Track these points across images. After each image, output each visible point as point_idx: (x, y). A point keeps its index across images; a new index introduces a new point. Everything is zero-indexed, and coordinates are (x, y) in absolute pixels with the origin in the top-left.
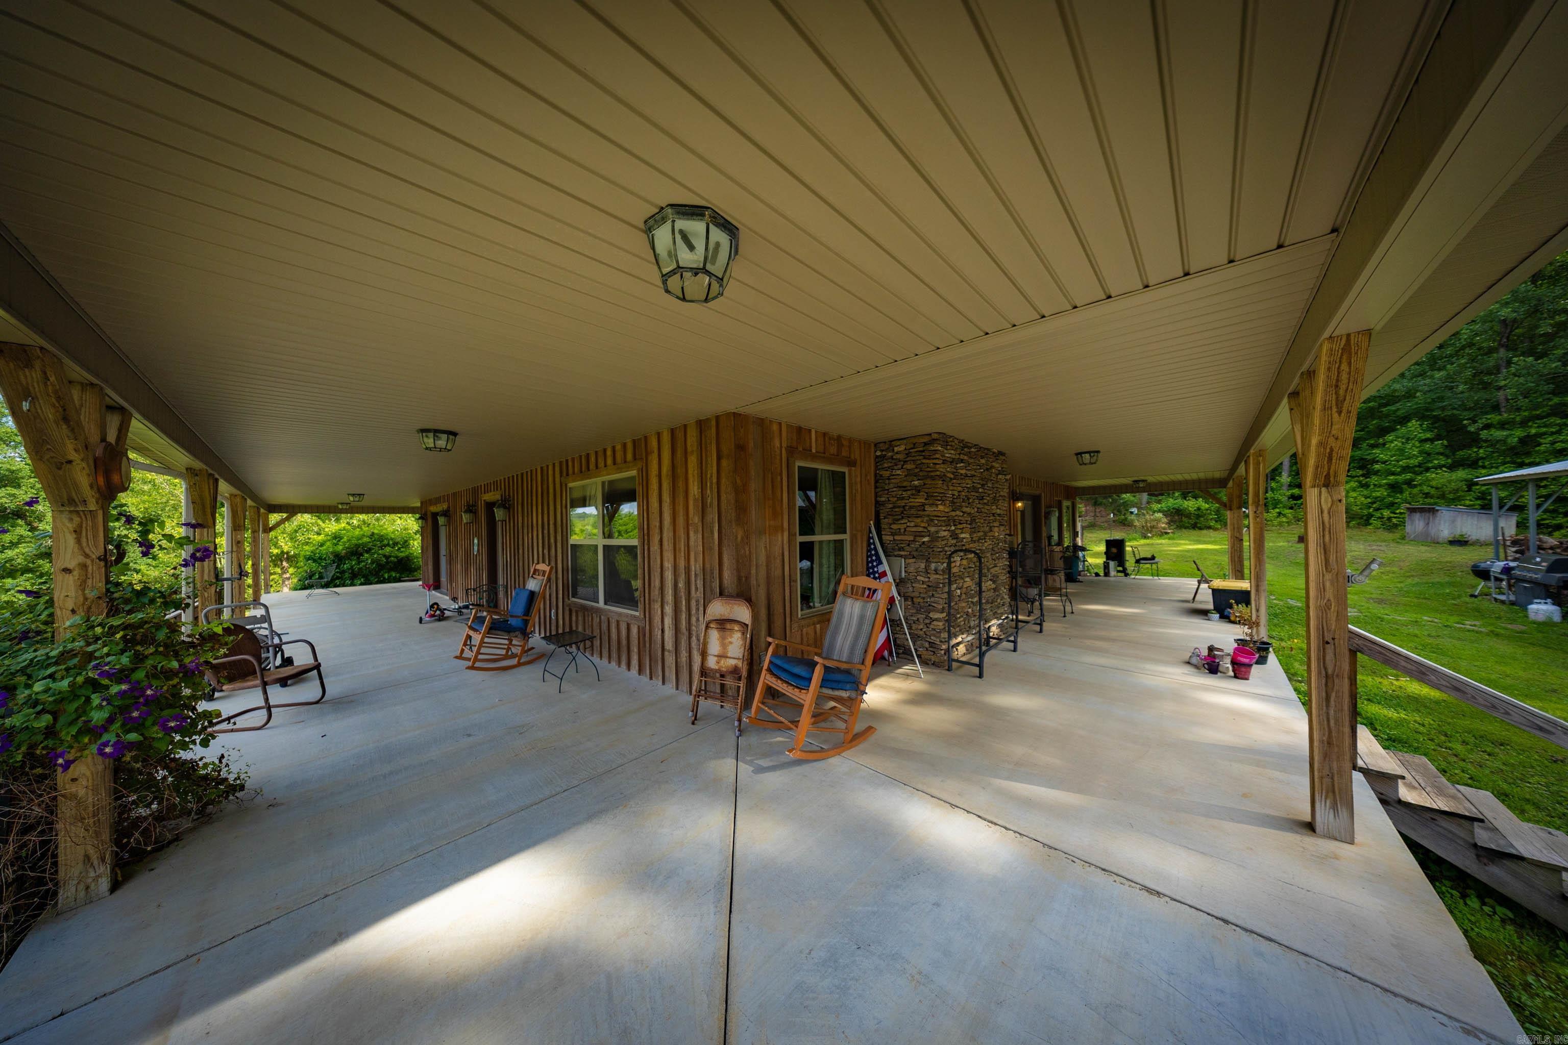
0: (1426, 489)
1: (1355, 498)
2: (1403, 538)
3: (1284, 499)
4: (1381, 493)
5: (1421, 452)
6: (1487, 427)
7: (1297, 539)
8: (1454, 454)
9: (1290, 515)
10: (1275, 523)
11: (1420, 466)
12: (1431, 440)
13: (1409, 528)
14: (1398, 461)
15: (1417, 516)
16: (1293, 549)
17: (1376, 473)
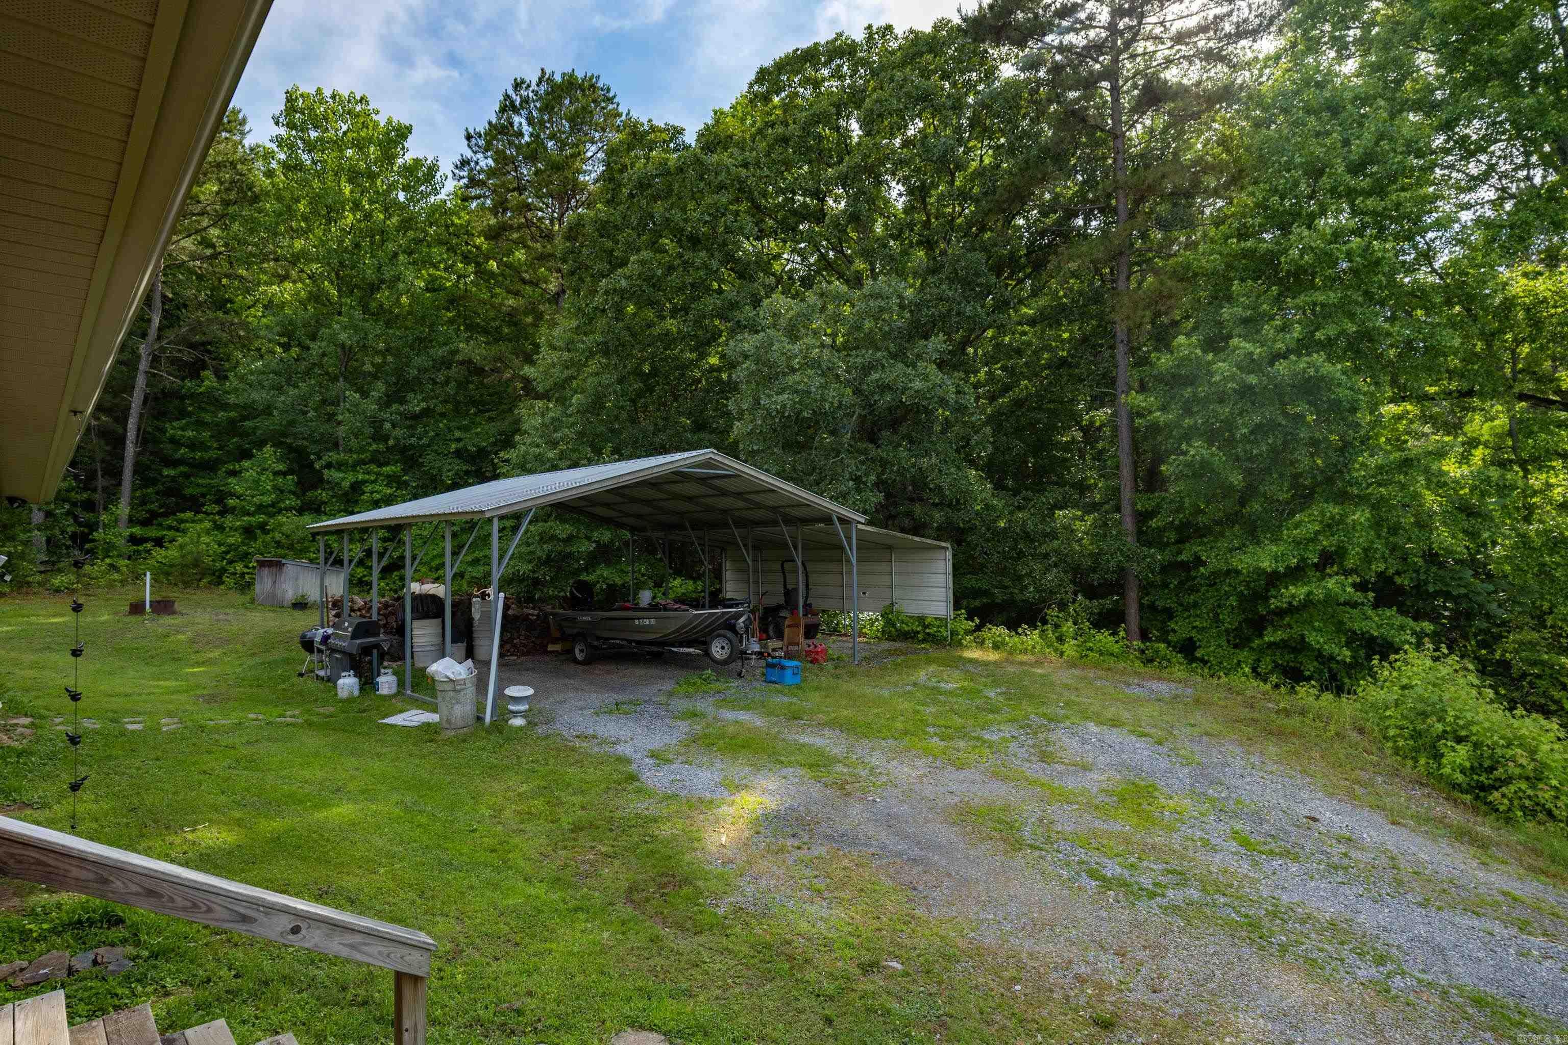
0: (278, 536)
1: (208, 545)
2: (252, 601)
3: (120, 542)
4: (235, 539)
5: (275, 488)
6: (329, 466)
7: (127, 608)
8: (304, 494)
9: (125, 569)
10: (103, 582)
11: (273, 505)
12: (284, 474)
13: (258, 588)
14: (253, 497)
15: (266, 571)
16: (121, 625)
17: (232, 510)
